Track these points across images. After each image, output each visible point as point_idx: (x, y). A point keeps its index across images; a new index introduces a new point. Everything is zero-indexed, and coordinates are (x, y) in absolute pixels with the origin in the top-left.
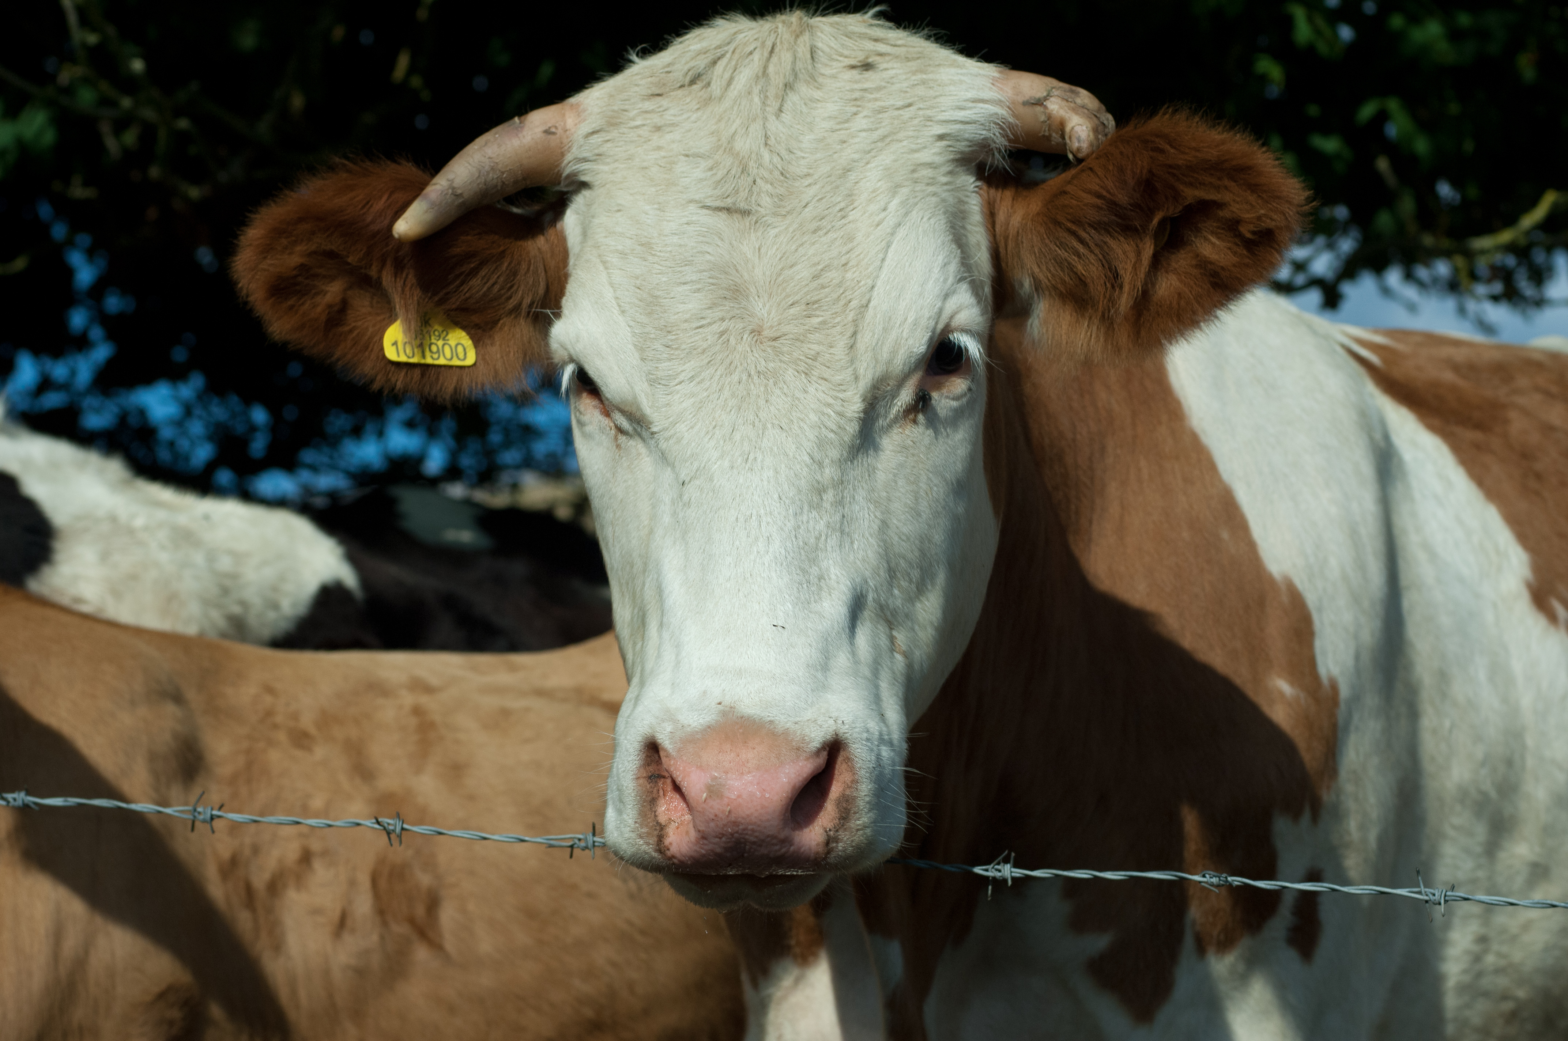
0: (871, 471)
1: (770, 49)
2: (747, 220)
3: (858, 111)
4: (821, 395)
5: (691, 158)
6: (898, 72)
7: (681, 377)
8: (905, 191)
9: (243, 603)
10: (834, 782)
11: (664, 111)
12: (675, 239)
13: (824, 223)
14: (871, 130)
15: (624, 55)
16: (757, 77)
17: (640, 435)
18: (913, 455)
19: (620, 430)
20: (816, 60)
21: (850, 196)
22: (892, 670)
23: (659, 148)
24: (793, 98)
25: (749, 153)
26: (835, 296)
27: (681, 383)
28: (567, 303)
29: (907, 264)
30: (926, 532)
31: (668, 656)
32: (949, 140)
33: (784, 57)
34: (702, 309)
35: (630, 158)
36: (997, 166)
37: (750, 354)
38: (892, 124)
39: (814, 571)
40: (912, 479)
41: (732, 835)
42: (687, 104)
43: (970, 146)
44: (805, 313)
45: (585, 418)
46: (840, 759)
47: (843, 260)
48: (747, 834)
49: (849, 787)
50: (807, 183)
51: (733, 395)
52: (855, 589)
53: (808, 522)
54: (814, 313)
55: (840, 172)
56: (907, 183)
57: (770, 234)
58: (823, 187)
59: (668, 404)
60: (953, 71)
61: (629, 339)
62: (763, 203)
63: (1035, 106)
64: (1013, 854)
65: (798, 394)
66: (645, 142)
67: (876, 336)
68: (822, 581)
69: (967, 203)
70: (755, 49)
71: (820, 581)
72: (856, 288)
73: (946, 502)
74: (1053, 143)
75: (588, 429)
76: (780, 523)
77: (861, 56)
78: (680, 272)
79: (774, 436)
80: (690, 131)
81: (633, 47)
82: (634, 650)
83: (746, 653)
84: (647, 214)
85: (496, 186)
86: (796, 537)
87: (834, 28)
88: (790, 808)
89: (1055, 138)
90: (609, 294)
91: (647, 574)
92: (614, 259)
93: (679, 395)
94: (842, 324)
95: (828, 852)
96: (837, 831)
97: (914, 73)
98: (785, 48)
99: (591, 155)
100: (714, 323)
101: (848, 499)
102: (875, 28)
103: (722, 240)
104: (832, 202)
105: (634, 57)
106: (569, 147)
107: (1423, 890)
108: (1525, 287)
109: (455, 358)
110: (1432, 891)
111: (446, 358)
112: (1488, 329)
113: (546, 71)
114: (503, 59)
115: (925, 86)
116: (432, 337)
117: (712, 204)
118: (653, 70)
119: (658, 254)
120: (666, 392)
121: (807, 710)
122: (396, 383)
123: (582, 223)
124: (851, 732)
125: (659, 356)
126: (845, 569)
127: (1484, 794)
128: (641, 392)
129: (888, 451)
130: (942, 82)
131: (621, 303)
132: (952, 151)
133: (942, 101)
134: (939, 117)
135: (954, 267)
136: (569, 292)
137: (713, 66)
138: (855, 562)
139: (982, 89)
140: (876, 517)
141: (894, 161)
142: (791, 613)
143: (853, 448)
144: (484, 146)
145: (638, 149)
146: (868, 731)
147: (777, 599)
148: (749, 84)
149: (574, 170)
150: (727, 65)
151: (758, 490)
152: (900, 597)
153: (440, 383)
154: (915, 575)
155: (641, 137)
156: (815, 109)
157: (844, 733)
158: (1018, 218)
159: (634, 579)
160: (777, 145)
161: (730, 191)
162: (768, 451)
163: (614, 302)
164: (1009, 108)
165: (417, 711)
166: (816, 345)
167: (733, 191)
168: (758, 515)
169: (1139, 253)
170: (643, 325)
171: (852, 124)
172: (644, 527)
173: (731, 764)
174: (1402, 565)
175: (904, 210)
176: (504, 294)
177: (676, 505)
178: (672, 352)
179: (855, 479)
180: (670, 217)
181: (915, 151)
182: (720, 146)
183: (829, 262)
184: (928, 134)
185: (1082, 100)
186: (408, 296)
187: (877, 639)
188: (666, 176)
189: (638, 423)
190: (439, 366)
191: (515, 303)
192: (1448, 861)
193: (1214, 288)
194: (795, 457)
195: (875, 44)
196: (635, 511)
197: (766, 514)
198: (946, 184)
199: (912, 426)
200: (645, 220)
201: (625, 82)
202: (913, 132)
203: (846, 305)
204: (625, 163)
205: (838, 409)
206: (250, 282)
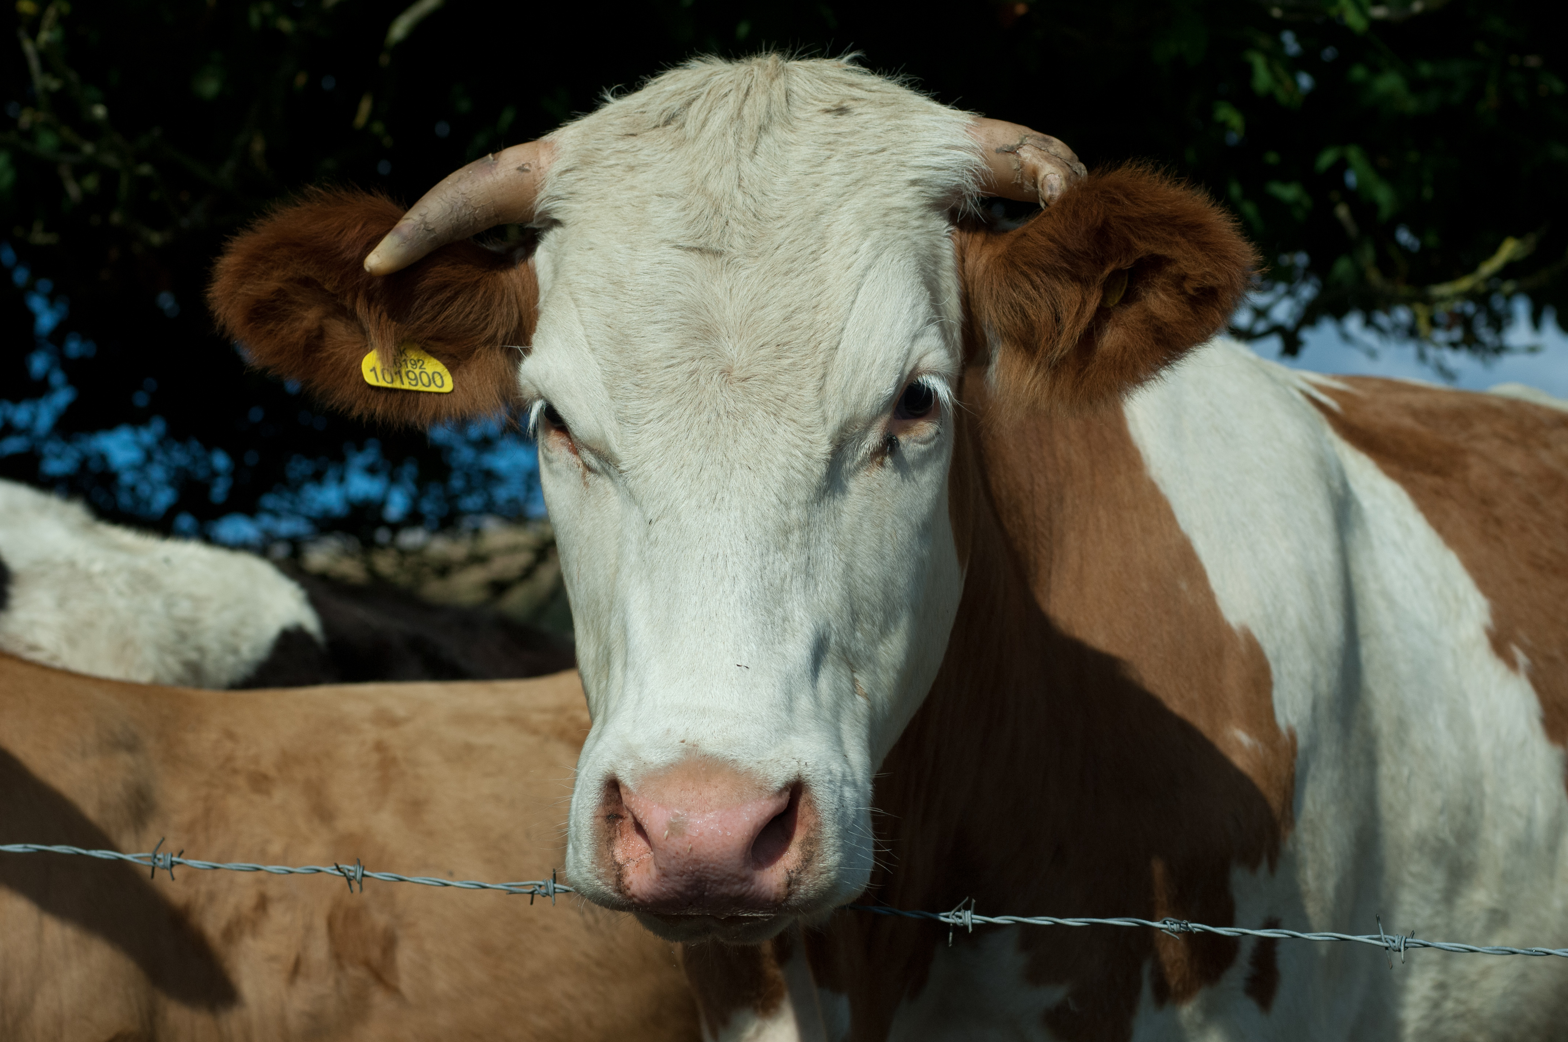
0: (837, 514)
1: (745, 92)
2: (719, 261)
3: (831, 155)
4: (789, 437)
5: (664, 198)
6: (873, 117)
7: (650, 416)
8: (876, 234)
9: (200, 650)
10: (798, 826)
11: (638, 151)
12: (647, 278)
13: (796, 265)
14: (844, 173)
15: (599, 95)
16: (732, 119)
17: (608, 474)
18: (879, 498)
19: (588, 468)
20: (791, 103)
21: (822, 238)
22: (854, 713)
23: (632, 188)
24: (767, 141)
25: (722, 194)
26: (805, 337)
27: (650, 422)
28: (537, 340)
29: (877, 306)
30: (890, 575)
31: (632, 695)
32: (921, 186)
33: (759, 100)
34: (672, 349)
35: (603, 197)
36: (970, 213)
37: (719, 394)
38: (865, 168)
39: (779, 612)
40: (877, 522)
41: (693, 873)
42: (661, 144)
43: (942, 192)
44: (776, 354)
45: (553, 455)
46: (802, 802)
47: (814, 302)
48: (707, 872)
49: (813, 830)
50: (779, 225)
51: (702, 435)
52: (818, 632)
53: (774, 563)
54: (784, 354)
55: (813, 214)
56: (879, 227)
57: (741, 275)
58: (795, 229)
59: (637, 443)
60: (927, 117)
61: (599, 377)
62: (735, 244)
63: (1007, 153)
64: (974, 901)
65: (768, 436)
66: (618, 181)
67: (845, 378)
68: (787, 622)
69: (939, 247)
70: (730, 91)
71: (784, 623)
72: (826, 330)
73: (911, 545)
74: (1025, 191)
75: (555, 466)
76: (746, 564)
77: (836, 101)
78: (651, 311)
79: (742, 476)
80: (663, 171)
81: (608, 87)
82: (598, 688)
83: (710, 693)
84: (619, 253)
85: (468, 222)
86: (761, 576)
87: (810, 71)
88: (751, 847)
89: (1028, 186)
90: (579, 332)
91: (613, 613)
92: (585, 298)
93: (648, 434)
94: (812, 366)
95: (790, 894)
96: (799, 873)
97: (889, 118)
98: (760, 90)
99: (564, 193)
100: (684, 362)
101: (814, 541)
102: (852, 74)
103: (694, 280)
104: (804, 244)
105: (609, 97)
106: (542, 185)
107: (1383, 936)
108: (1486, 334)
109: (433, 385)
110: (1392, 937)
111: (424, 385)
112: (1446, 374)
113: (508, 116)
114: (464, 105)
115: (899, 131)
116: (409, 365)
117: (684, 244)
118: (628, 109)
119: (630, 293)
120: (635, 431)
121: (770, 750)
122: (375, 410)
123: (553, 261)
124: (813, 774)
125: (628, 395)
126: (808, 612)
127: (1443, 841)
128: (609, 430)
129: (854, 494)
130: (916, 128)
131: (591, 341)
132: (925, 197)
133: (915, 147)
134: (912, 163)
135: (923, 308)
136: (540, 329)
137: (688, 107)
138: (819, 605)
139: (956, 135)
140: (840, 560)
141: (866, 205)
142: (755, 653)
143: (820, 490)
144: (457, 182)
145: (611, 188)
146: (830, 773)
147: (741, 639)
148: (724, 126)
149: (546, 208)
150: (702, 107)
151: (725, 530)
152: (862, 640)
153: (419, 409)
154: (878, 618)
155: (614, 176)
156: (789, 151)
157: (807, 775)
158: (984, 261)
159: (599, 617)
160: (750, 186)
161: (702, 232)
162: (736, 491)
163: (584, 340)
164: (982, 156)
165: (380, 747)
166: (785, 387)
167: (706, 232)
168: (724, 555)
169: (1084, 303)
170: (613, 364)
171: (825, 168)
172: (611, 566)
173: (694, 802)
174: (1360, 612)
175: (874, 253)
176: (479, 325)
177: (642, 543)
178: (642, 391)
179: (821, 521)
180: (642, 256)
181: (888, 195)
182: (692, 188)
183: (800, 304)
184: (901, 179)
185: (1055, 149)
186: (384, 327)
187: (838, 682)
188: (638, 215)
189: (607, 461)
190: (418, 392)
191: (490, 333)
192: (1407, 908)
193: (1157, 344)
194: (762, 498)
195: (850, 89)
196: (602, 550)
197: (732, 554)
198: (918, 228)
199: (878, 469)
200: (617, 258)
201: (599, 121)
202: (886, 177)
203: (816, 347)
204: (598, 202)
205: (805, 450)
206: (227, 308)
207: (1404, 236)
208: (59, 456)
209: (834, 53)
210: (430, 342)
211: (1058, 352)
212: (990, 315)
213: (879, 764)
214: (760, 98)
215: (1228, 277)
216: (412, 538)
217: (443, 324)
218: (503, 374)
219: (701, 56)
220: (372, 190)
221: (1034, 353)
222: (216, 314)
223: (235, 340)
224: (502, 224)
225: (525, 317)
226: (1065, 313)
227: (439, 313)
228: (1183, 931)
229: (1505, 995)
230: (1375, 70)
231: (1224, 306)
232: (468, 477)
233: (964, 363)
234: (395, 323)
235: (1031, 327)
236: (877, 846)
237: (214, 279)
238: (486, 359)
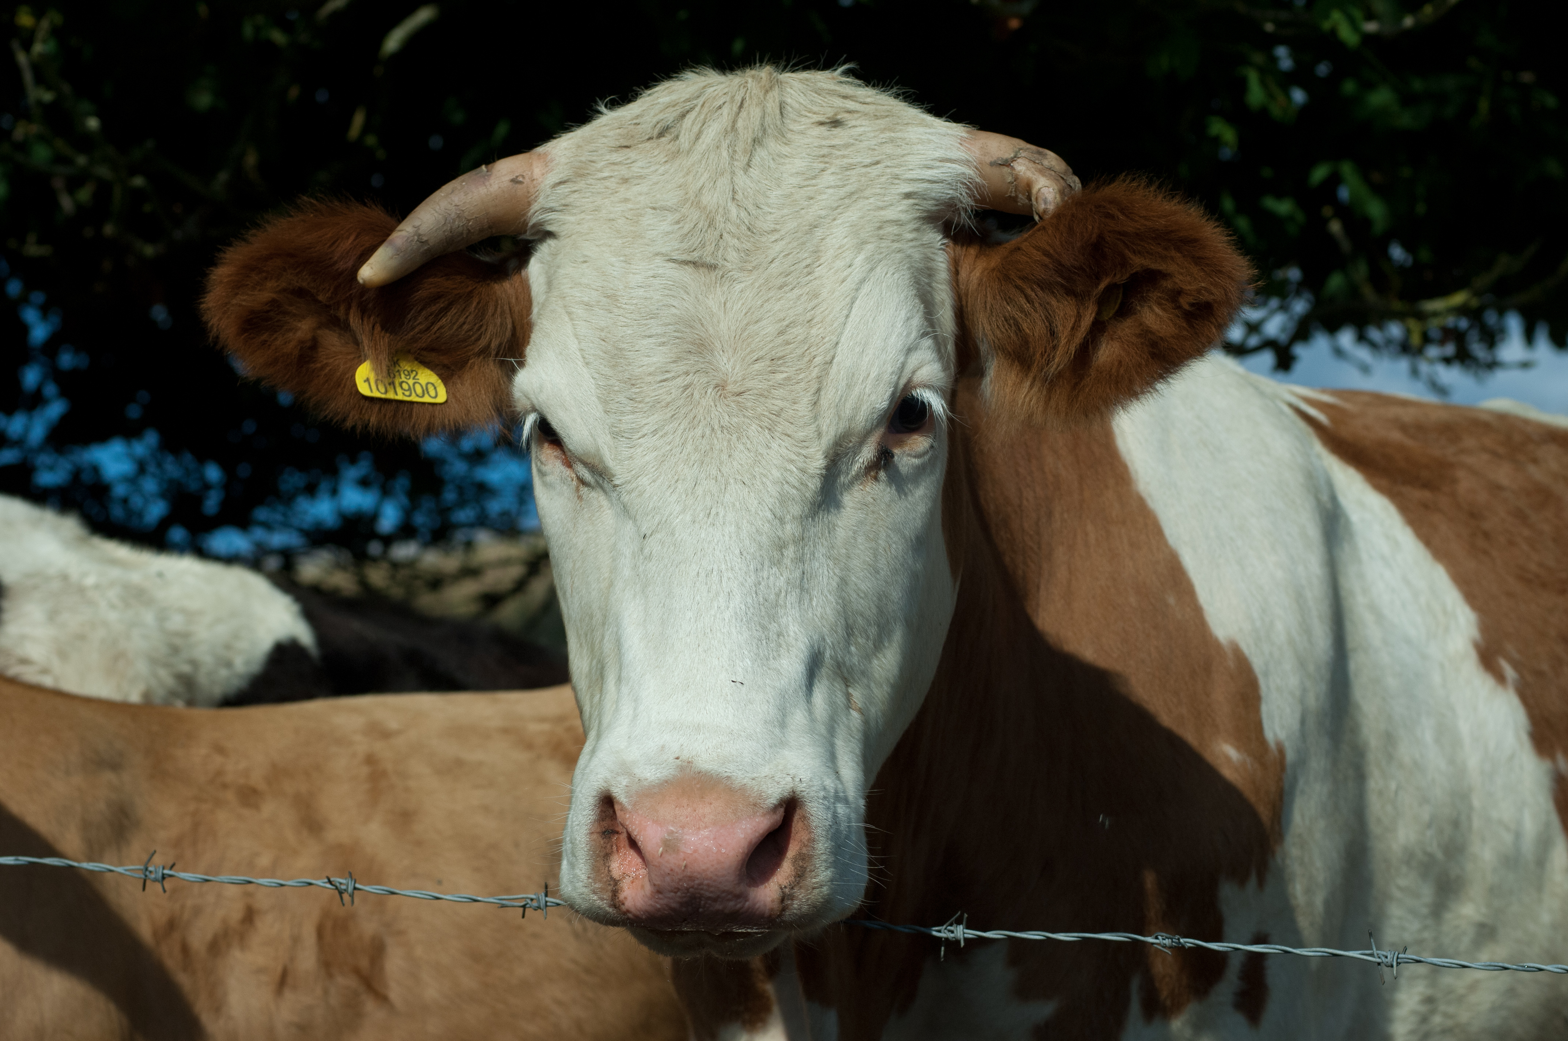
0: (831, 529)
1: (739, 104)
2: (713, 275)
3: (826, 167)
4: (784, 451)
5: (658, 211)
6: (867, 129)
7: (645, 430)
8: (870, 247)
9: (194, 663)
10: (791, 841)
11: (631, 163)
12: (641, 292)
13: (790, 279)
14: (838, 186)
15: (592, 106)
16: (726, 132)
17: (602, 488)
18: (873, 512)
19: (582, 482)
20: (785, 116)
21: (817, 252)
22: (849, 728)
23: (626, 200)
24: (761, 154)
25: (717, 207)
26: (799, 352)
27: (644, 436)
28: (531, 352)
29: (871, 320)
30: (884, 589)
31: (626, 710)
32: (916, 199)
33: (753, 112)
34: (667, 363)
35: (597, 209)
36: (964, 225)
37: (713, 409)
38: (859, 181)
39: (774, 627)
40: (871, 536)
41: (687, 889)
42: (655, 156)
43: (936, 205)
44: (770, 369)
45: (546, 468)
46: (796, 817)
47: (808, 316)
48: (702, 889)
49: (806, 846)
50: (773, 238)
51: (696, 450)
52: (812, 647)
53: (768, 578)
54: (778, 369)
55: (807, 228)
56: (873, 240)
57: (735, 288)
58: (790, 243)
59: (631, 457)
60: (921, 130)
61: (593, 391)
62: (729, 258)
63: (1001, 166)
64: (966, 915)
65: (763, 450)
66: (612, 194)
67: (839, 393)
68: (781, 637)
69: (934, 260)
70: (724, 103)
71: (778, 638)
72: (820, 344)
73: (905, 559)
74: (1019, 204)
75: (549, 479)
76: (741, 579)
77: (830, 113)
78: (646, 325)
79: (737, 491)
80: (657, 183)
81: (602, 98)
82: (592, 702)
83: (705, 708)
84: (613, 266)
85: (462, 234)
86: (756, 592)
87: (804, 84)
88: (745, 864)
89: (1021, 199)
90: (573, 345)
91: (606, 627)
92: (579, 311)
93: (642, 449)
94: (806, 380)
95: (784, 909)
96: (792, 888)
97: (883, 131)
98: (754, 103)
99: (557, 205)
100: (679, 376)
101: (808, 556)
102: (846, 86)
103: (688, 294)
104: (798, 258)
105: (602, 109)
106: (536, 197)
107: (1375, 952)
108: (1478, 350)
109: (426, 395)
110: (1385, 953)
111: (417, 395)
112: (1440, 390)
113: (502, 129)
114: (458, 117)
115: (894, 144)
116: (403, 376)
117: (678, 257)
118: (621, 121)
119: (624, 306)
120: (629, 445)
121: (765, 766)
122: (369, 420)
123: (547, 273)
124: (808, 790)
125: (622, 409)
126: (803, 626)
127: (1431, 856)
128: (603, 444)
129: (848, 509)
130: (910, 141)
131: (585, 355)
132: (919, 210)
133: (910, 160)
134: (907, 176)
135: (917, 321)
136: (534, 342)
137: (682, 120)
138: (813, 619)
139: (950, 148)
140: (835, 574)
141: (861, 218)
142: (750, 669)
143: (815, 505)
144: (451, 194)
145: (605, 200)
146: (825, 789)
147: (736, 655)
148: (718, 138)
149: (540, 220)
150: (696, 119)
151: (720, 545)
152: (856, 654)
153: (413, 420)
154: (872, 632)
155: (608, 188)
156: (783, 164)
157: (801, 791)
158: (978, 274)
159: (593, 631)
160: (744, 200)
161: (696, 245)
162: (730, 506)
163: (578, 354)
164: (976, 169)
165: (370, 760)
166: (779, 401)
167: (700, 245)
168: (719, 570)
169: (1079, 317)
170: (608, 378)
171: (819, 181)
172: (604, 579)
173: (688, 819)
174: (1349, 626)
175: (869, 266)
176: (473, 335)
177: (636, 558)
178: (636, 405)
179: (815, 536)
180: (636, 269)
181: (882, 208)
182: (687, 200)
183: (794, 318)
184: (895, 192)
185: (1049, 162)
186: (378, 338)
187: (834, 697)
188: (632, 228)
189: (601, 475)
190: (412, 403)
191: (484, 344)
192: (1395, 922)
193: (1153, 358)
194: (756, 513)
195: (844, 101)
196: (596, 563)
197: (727, 569)
198: (912, 240)
199: (872, 483)
200: (612, 272)
201: (593, 133)
202: (880, 190)
203: (810, 361)
204: (592, 214)
205: (801, 465)
206: (220, 319)
207: (1397, 253)
208: (51, 468)
209: (827, 65)
210: (424, 353)
211: (1055, 366)
212: (984, 329)
213: (873, 778)
214: (754, 111)
215: (1223, 292)
216: (404, 551)
217: (437, 335)
218: (497, 384)
219: (694, 68)
220: (366, 201)
221: (1029, 368)
222: (210, 325)
223: (228, 351)
224: (495, 235)
225: (518, 328)
226: (1060, 328)
227: (433, 324)
228: (1175, 946)
229: (1493, 1009)
230: (1368, 86)
231: (1219, 321)
232: (461, 490)
233: (958, 376)
234: (388, 335)
235: (1025, 342)
236: (870, 863)
237: (208, 290)
238: (480, 369)
